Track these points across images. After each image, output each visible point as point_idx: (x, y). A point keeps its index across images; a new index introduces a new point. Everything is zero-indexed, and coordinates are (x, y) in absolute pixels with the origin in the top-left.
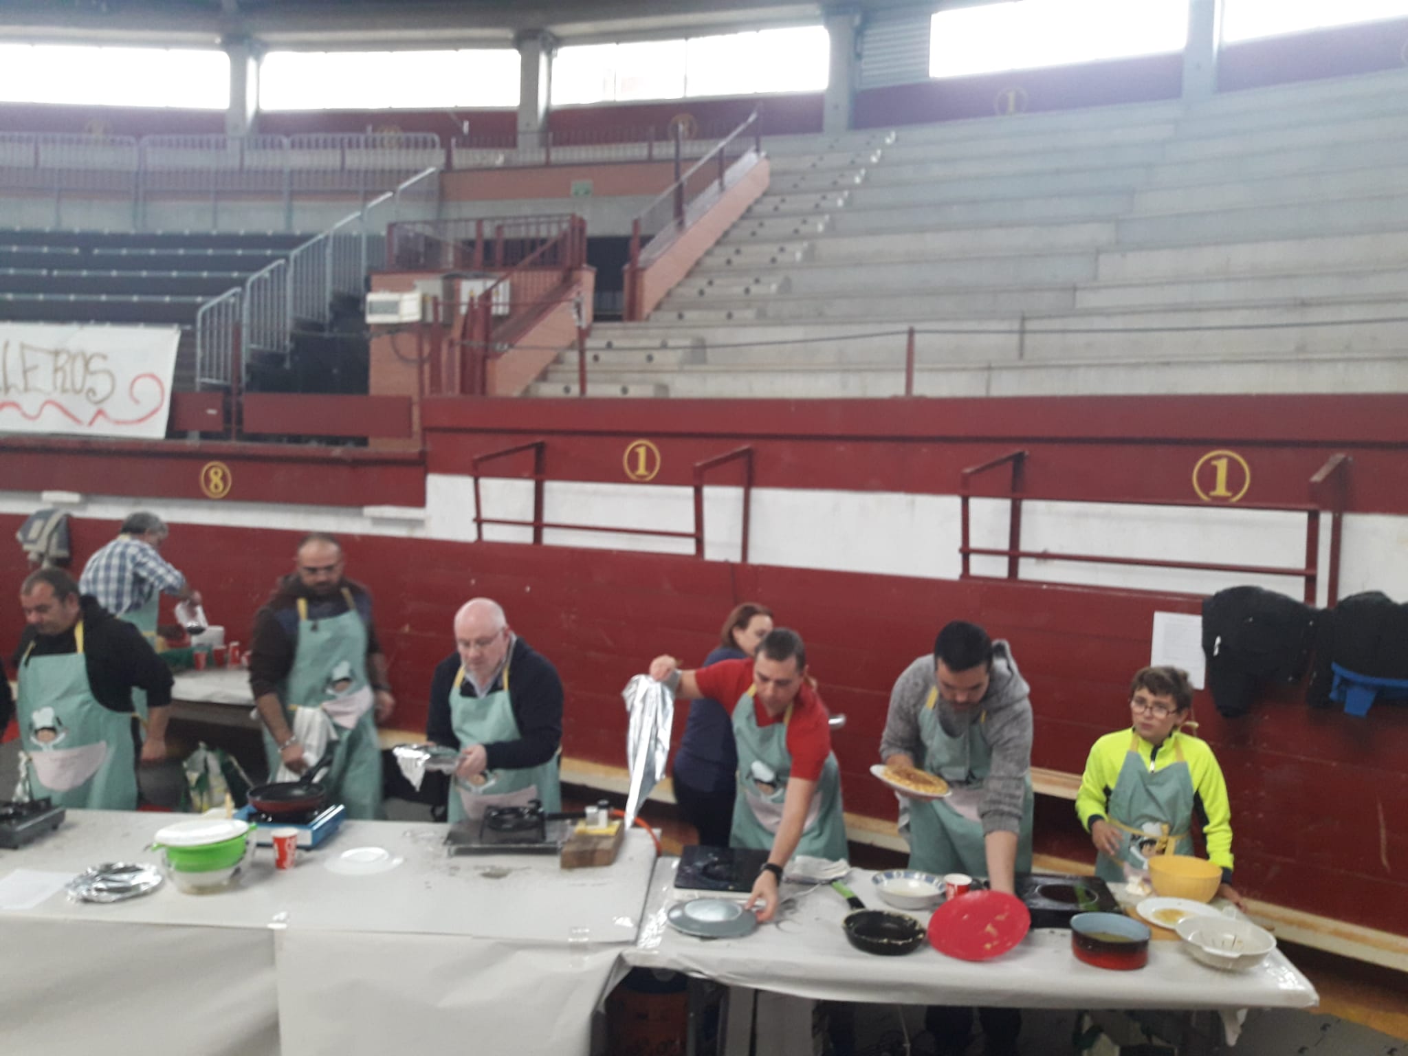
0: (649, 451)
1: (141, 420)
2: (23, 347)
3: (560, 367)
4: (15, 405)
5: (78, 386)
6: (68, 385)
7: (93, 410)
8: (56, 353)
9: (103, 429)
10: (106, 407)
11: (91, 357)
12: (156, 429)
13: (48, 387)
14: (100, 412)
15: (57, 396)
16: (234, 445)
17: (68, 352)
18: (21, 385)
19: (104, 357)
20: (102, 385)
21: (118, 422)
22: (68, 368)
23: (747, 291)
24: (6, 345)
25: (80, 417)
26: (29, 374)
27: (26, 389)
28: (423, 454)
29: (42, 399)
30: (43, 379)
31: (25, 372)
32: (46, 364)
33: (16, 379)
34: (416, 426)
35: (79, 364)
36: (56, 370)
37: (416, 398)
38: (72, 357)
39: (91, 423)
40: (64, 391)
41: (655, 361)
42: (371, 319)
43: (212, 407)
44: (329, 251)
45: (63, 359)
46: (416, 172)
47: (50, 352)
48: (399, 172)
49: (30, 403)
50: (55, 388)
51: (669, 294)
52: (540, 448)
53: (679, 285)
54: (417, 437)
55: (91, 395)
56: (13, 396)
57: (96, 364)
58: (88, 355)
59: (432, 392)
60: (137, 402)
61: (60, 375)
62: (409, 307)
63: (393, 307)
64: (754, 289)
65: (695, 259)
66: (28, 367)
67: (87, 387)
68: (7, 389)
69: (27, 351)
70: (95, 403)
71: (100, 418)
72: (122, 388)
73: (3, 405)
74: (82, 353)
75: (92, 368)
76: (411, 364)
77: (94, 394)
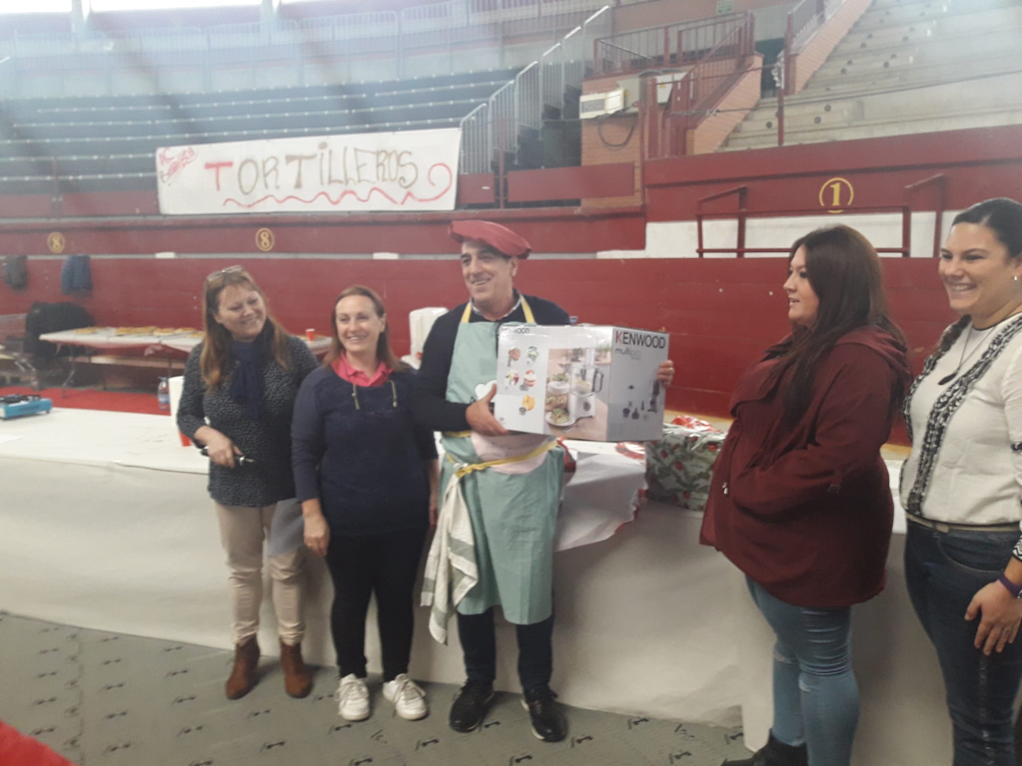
0: (843, 186)
1: (437, 198)
2: (356, 150)
3: (739, 135)
4: (352, 192)
5: (393, 176)
6: (387, 176)
7: (404, 192)
8: (378, 153)
9: (412, 206)
10: (413, 189)
11: (401, 154)
12: (447, 204)
13: (374, 179)
14: (409, 194)
15: (379, 184)
16: (502, 211)
17: (385, 152)
18: (356, 179)
19: (410, 153)
20: (409, 174)
21: (421, 200)
22: (386, 163)
23: (886, 65)
24: (345, 149)
25: (395, 199)
26: (361, 169)
27: (359, 181)
28: (644, 206)
29: (371, 186)
30: (369, 173)
31: (358, 168)
32: (371, 160)
33: (353, 174)
34: (638, 184)
35: (393, 159)
36: (378, 165)
37: (637, 164)
38: (388, 155)
39: (403, 203)
40: (384, 180)
41: (823, 121)
42: (583, 116)
43: (487, 185)
44: (541, 74)
45: (383, 155)
46: (594, 11)
47: (373, 153)
48: (582, 12)
49: (362, 190)
50: (378, 178)
51: (814, 75)
52: (743, 192)
53: (822, 67)
54: (638, 195)
55: (402, 181)
56: (351, 186)
57: (405, 159)
58: (399, 153)
59: (650, 157)
60: (433, 184)
61: (381, 168)
62: (614, 101)
63: (601, 104)
64: (893, 63)
65: (833, 46)
66: (360, 164)
67: (399, 176)
68: (347, 181)
69: (359, 153)
70: (406, 187)
71: (409, 198)
72: (423, 175)
73: (345, 193)
74: (395, 151)
75: (402, 162)
76: (614, 148)
77: (404, 181)
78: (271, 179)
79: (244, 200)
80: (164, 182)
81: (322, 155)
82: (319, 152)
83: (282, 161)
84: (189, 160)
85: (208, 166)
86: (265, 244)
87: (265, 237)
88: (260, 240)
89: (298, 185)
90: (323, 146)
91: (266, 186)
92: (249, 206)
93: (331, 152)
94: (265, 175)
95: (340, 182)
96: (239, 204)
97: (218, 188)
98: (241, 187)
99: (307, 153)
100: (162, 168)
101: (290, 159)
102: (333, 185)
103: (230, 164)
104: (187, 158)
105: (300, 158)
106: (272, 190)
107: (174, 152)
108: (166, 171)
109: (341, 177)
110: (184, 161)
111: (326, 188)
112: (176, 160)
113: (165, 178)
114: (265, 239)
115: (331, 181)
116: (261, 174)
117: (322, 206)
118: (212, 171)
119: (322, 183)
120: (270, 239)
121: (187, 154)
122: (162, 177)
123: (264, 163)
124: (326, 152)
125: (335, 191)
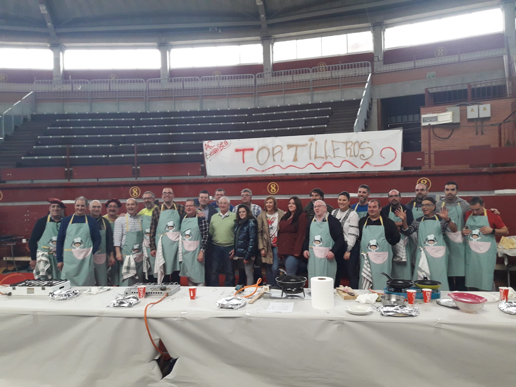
1: (386, 164)
2: (332, 141)
4: (330, 163)
5: (356, 154)
6: (352, 154)
7: (364, 162)
8: (346, 143)
10: (369, 161)
11: (362, 143)
13: (345, 155)
14: (367, 163)
15: (348, 158)
17: (351, 142)
18: (332, 156)
19: (368, 143)
20: (368, 153)
21: (376, 166)
22: (352, 148)
24: (326, 141)
25: (357, 166)
26: (336, 151)
27: (334, 157)
29: (342, 159)
30: (342, 153)
31: (334, 151)
32: (342, 147)
33: (330, 154)
35: (357, 146)
36: (347, 149)
38: (353, 144)
39: (362, 167)
40: (351, 156)
45: (349, 145)
47: (344, 143)
49: (336, 162)
50: (347, 156)
55: (362, 157)
56: (329, 160)
57: (365, 145)
58: (360, 143)
60: (384, 158)
61: (349, 151)
63: (436, 119)
66: (335, 149)
67: (360, 154)
68: (326, 157)
69: (334, 143)
70: (364, 160)
71: (367, 165)
72: (377, 153)
73: (325, 163)
74: (357, 142)
75: (362, 147)
76: (441, 139)
77: (364, 156)
78: (277, 157)
79: (260, 168)
80: (207, 159)
81: (311, 144)
82: (309, 143)
83: (285, 148)
84: (224, 147)
85: (237, 150)
86: (273, 190)
87: (273, 187)
88: (270, 188)
89: (295, 160)
90: (311, 140)
91: (274, 161)
92: (263, 171)
93: (316, 143)
94: (274, 155)
95: (323, 158)
96: (256, 170)
97: (244, 162)
98: (258, 161)
99: (301, 143)
100: (207, 151)
101: (289, 146)
102: (317, 159)
103: (252, 149)
104: (223, 146)
105: (297, 146)
106: (278, 162)
107: (215, 143)
108: (208, 153)
109: (323, 155)
110: (221, 148)
111: (313, 161)
112: (216, 147)
113: (208, 157)
114: (273, 188)
115: (316, 157)
116: (271, 154)
117: (311, 170)
118: (241, 153)
119: (310, 159)
120: (276, 188)
121: (224, 144)
122: (206, 156)
123: (273, 149)
124: (314, 143)
125: (318, 163)
